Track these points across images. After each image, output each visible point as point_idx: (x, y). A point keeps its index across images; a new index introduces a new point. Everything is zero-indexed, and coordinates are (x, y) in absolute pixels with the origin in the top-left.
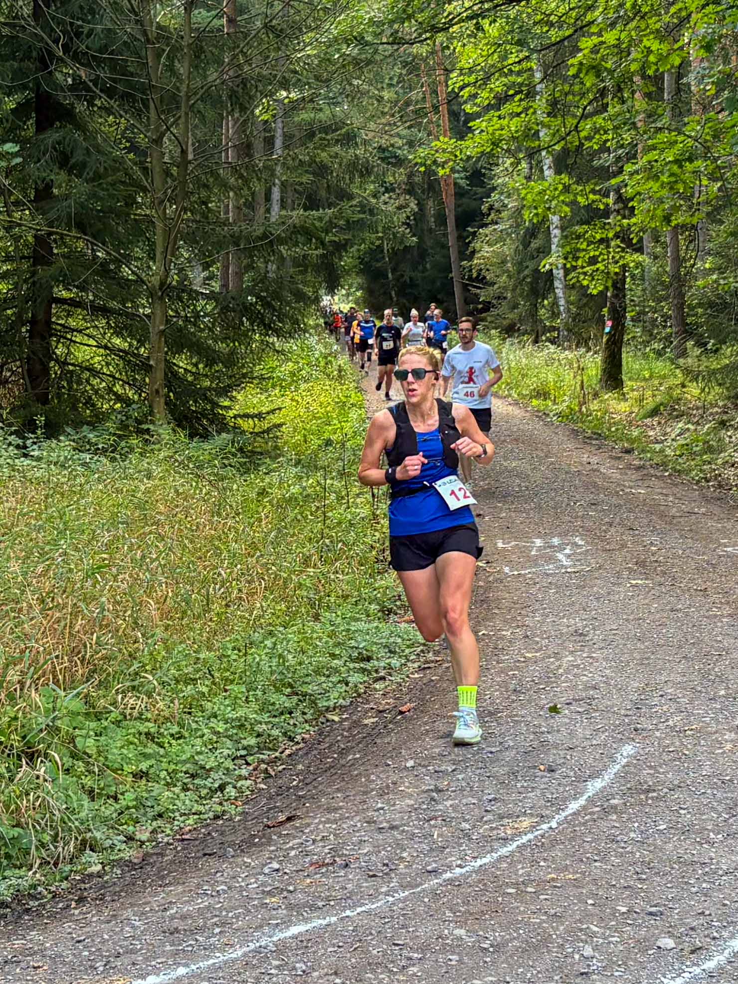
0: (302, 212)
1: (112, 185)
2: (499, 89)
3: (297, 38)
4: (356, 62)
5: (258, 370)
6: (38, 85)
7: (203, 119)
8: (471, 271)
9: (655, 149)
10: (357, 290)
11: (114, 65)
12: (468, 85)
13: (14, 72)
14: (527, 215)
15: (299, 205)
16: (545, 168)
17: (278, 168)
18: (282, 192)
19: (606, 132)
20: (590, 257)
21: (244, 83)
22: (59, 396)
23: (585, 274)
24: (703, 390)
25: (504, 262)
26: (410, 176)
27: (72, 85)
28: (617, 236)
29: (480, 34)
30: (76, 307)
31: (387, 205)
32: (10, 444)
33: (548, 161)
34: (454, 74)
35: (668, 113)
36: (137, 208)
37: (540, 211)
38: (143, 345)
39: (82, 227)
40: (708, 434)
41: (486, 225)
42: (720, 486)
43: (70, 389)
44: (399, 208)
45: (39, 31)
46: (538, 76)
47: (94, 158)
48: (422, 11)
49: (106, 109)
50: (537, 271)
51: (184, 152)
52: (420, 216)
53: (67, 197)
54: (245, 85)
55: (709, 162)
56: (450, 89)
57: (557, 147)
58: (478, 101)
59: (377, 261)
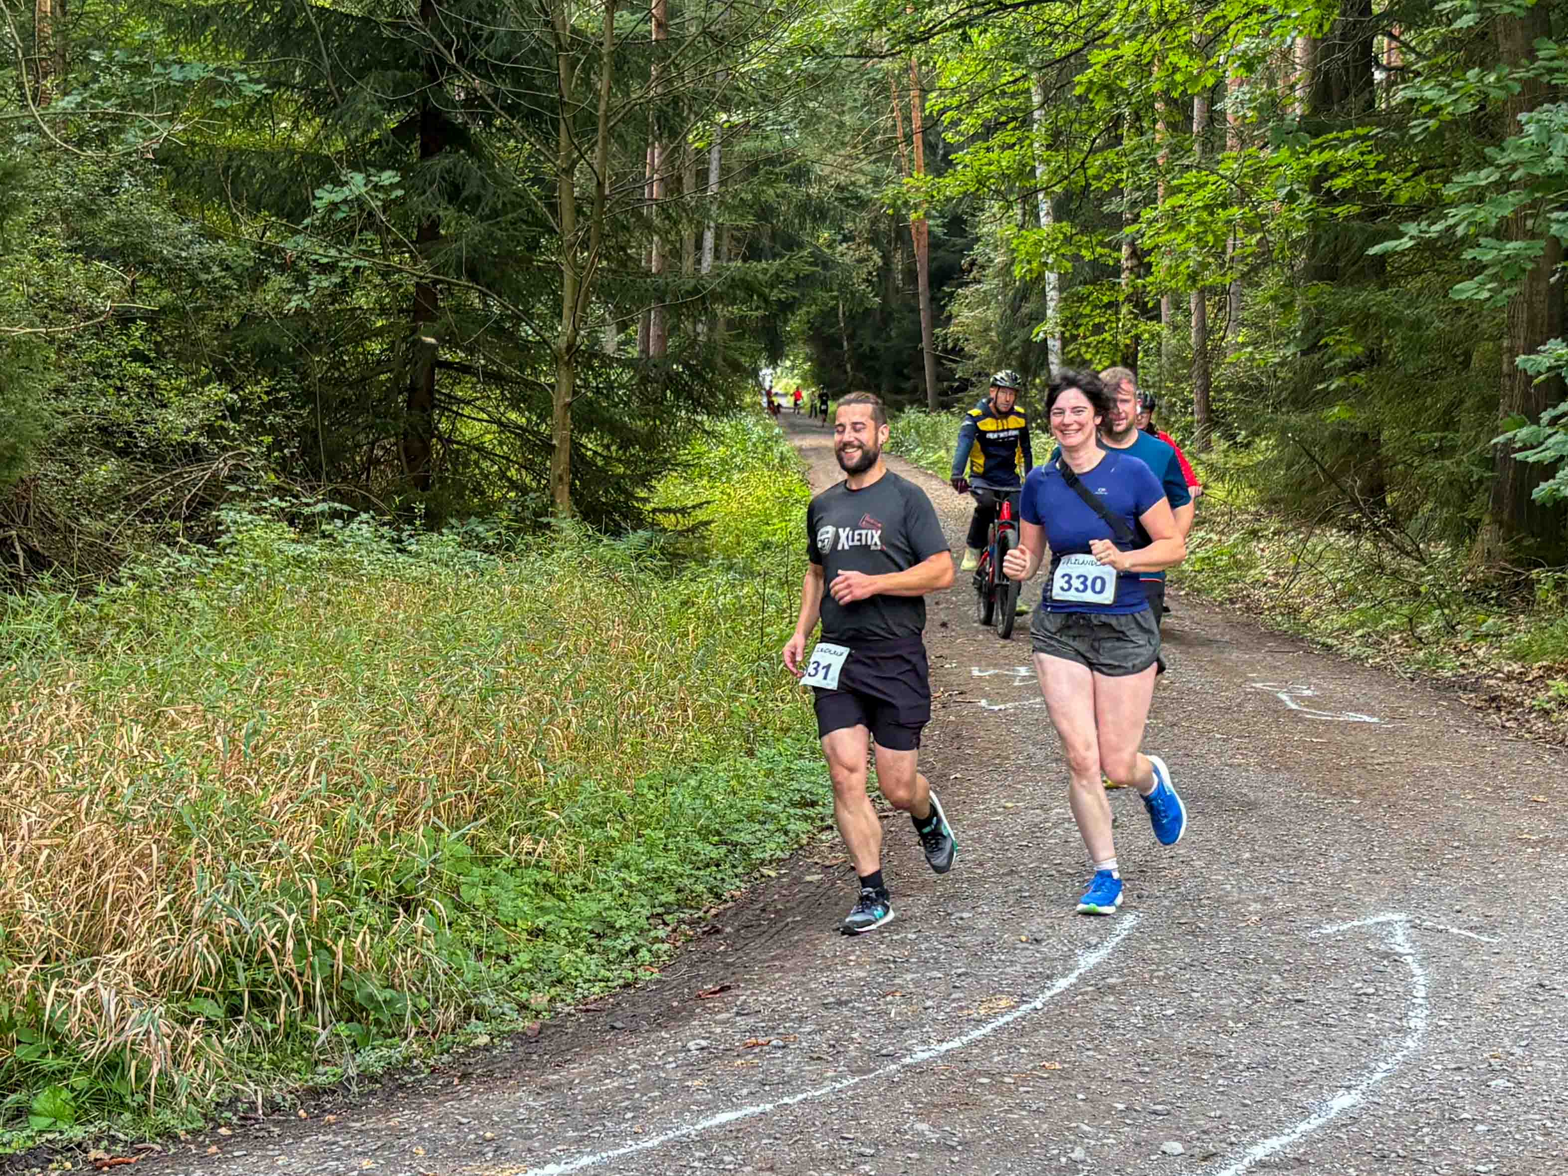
0: (739, 263)
1: (512, 224)
2: (989, 115)
3: (742, 47)
4: (813, 79)
5: (683, 455)
6: (426, 100)
7: (624, 145)
8: (945, 340)
9: (1181, 191)
10: (804, 362)
11: (517, 76)
12: (949, 108)
13: (396, 85)
14: (1018, 271)
15: (737, 255)
16: (1042, 214)
17: (714, 208)
18: (718, 237)
19: (1119, 170)
20: (1094, 325)
21: (676, 101)
22: (443, 480)
23: (1088, 345)
24: (1230, 492)
25: (987, 330)
26: (874, 222)
27: (466, 100)
28: (1128, 299)
29: (967, 47)
30: (464, 372)
31: (846, 255)
32: (382, 537)
33: (1045, 206)
34: (934, 94)
35: (1196, 147)
36: (542, 254)
37: (1035, 265)
38: (544, 421)
39: (473, 275)
40: (1235, 546)
41: (967, 284)
42: (1248, 609)
43: (456, 471)
44: (860, 261)
45: (428, 33)
46: (1036, 99)
47: (491, 190)
48: (896, 18)
49: (505, 130)
50: (1028, 342)
51: (600, 185)
52: (885, 270)
53: (457, 238)
54: (676, 104)
55: (1247, 209)
56: (927, 112)
57: (1057, 189)
58: (962, 128)
59: (831, 326)
